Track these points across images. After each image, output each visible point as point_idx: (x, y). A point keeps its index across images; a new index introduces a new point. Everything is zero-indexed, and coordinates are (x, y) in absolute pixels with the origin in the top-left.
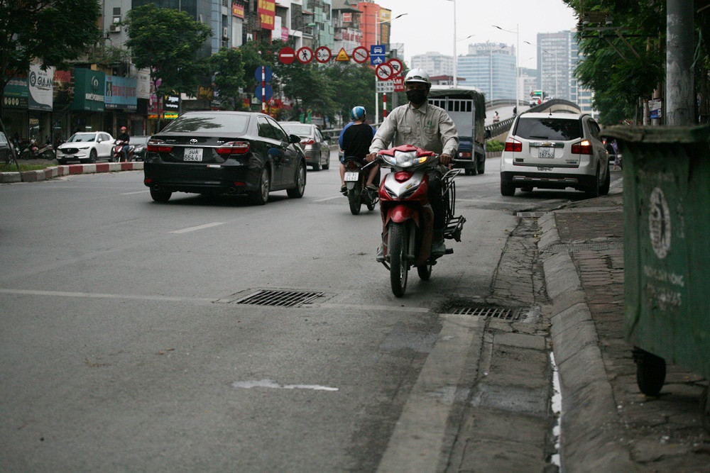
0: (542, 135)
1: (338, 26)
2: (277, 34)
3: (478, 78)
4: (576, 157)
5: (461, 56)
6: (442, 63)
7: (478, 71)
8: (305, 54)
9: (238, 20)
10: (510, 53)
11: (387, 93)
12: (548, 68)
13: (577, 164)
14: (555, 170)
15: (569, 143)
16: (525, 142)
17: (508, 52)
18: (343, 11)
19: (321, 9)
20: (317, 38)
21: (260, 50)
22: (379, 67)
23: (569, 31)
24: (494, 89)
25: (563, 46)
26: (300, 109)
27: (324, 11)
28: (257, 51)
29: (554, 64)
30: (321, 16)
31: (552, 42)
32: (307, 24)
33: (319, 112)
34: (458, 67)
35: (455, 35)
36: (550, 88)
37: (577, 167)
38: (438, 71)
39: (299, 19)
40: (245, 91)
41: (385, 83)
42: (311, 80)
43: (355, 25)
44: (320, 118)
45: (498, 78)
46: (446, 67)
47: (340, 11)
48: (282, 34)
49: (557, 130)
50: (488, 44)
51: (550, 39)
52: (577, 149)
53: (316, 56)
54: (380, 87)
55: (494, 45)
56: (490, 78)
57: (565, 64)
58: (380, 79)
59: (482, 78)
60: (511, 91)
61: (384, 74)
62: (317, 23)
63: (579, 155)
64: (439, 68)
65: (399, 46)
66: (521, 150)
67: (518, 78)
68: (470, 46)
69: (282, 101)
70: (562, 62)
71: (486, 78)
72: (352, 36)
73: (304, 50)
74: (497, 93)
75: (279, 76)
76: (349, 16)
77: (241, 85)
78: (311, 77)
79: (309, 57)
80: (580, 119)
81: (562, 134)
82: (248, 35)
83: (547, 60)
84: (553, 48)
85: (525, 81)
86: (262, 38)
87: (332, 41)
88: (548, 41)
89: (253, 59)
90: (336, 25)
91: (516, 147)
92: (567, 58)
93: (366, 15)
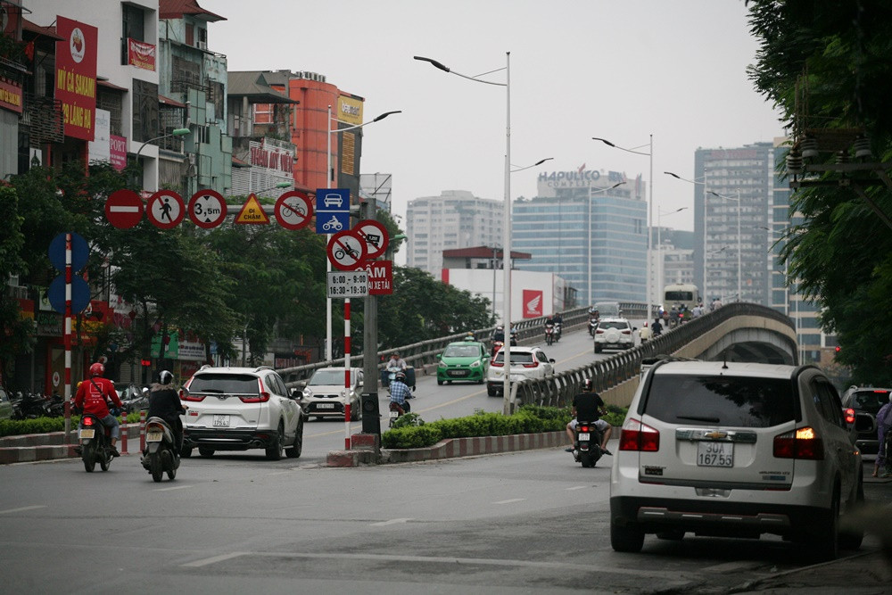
0: (706, 415)
1: (242, 135)
2: (100, 150)
3: (558, 252)
4: (784, 465)
5: (520, 201)
6: (478, 217)
7: (560, 235)
8: (166, 208)
9: (10, 116)
10: (633, 195)
11: (351, 299)
12: (720, 229)
13: (787, 481)
14: (735, 496)
15: (766, 433)
16: (667, 430)
17: (627, 193)
18: (255, 99)
19: (203, 95)
20: (193, 162)
21: (61, 187)
22: (334, 239)
23: (770, 145)
24: (595, 278)
25: (755, 179)
26: (153, 324)
27: (209, 100)
28: (53, 190)
29: (733, 219)
30: (203, 110)
31: (729, 169)
32: (170, 129)
33: (198, 332)
34: (515, 227)
35: (508, 157)
36: (725, 274)
37: (787, 487)
38: (468, 236)
39: (152, 116)
40: (22, 281)
41: (348, 275)
42: (179, 258)
43: (281, 131)
44: (197, 345)
45: (604, 252)
46: (487, 225)
47: (245, 99)
48: (112, 151)
49: (740, 402)
50: (583, 174)
51: (725, 163)
52: (786, 448)
53: (191, 214)
54: (338, 286)
55: (596, 176)
56: (586, 252)
57: (760, 219)
58: (337, 267)
59: (569, 252)
60: (633, 281)
61: (347, 256)
62: (192, 127)
63: (791, 461)
64: (470, 228)
65: (380, 180)
66: (656, 449)
67: (650, 252)
68: (542, 178)
69: (111, 304)
70: (753, 215)
71: (577, 251)
72: (275, 156)
73: (163, 198)
74: (603, 286)
75: (104, 247)
76: (267, 110)
77: (15, 269)
78: (180, 252)
79: (175, 213)
80: (794, 379)
81: (752, 412)
82: (32, 151)
83: (717, 210)
84: (732, 182)
85: (667, 258)
86: (65, 159)
87: (228, 170)
88: (720, 168)
89: (43, 207)
90: (237, 131)
91: (646, 442)
92: (765, 206)
93: (306, 109)
